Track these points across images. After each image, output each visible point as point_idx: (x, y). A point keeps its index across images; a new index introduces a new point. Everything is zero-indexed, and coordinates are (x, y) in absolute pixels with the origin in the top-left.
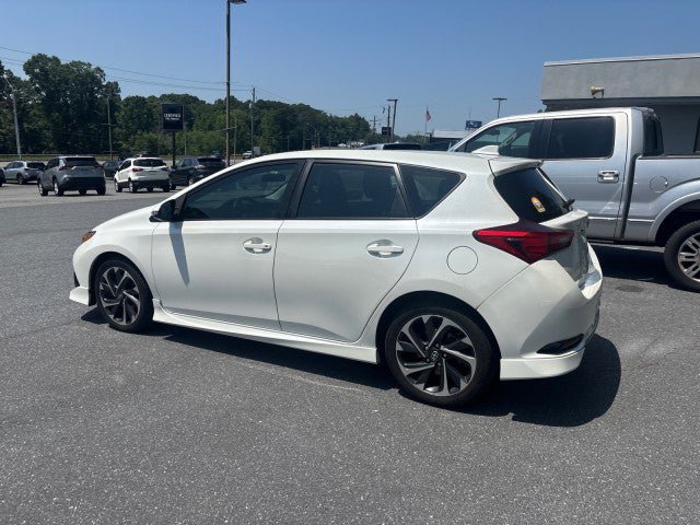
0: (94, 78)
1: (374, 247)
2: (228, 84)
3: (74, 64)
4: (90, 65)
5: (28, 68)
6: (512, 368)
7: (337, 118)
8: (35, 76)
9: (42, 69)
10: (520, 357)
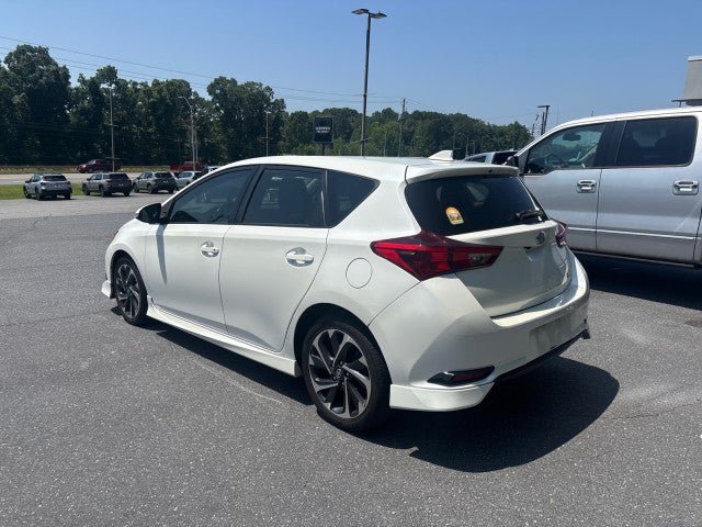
0: (263, 95)
1: (292, 255)
2: (365, 96)
3: (248, 84)
4: (261, 85)
5: (211, 89)
6: (402, 396)
7: (495, 127)
8: (216, 97)
9: (222, 90)
10: (409, 385)
